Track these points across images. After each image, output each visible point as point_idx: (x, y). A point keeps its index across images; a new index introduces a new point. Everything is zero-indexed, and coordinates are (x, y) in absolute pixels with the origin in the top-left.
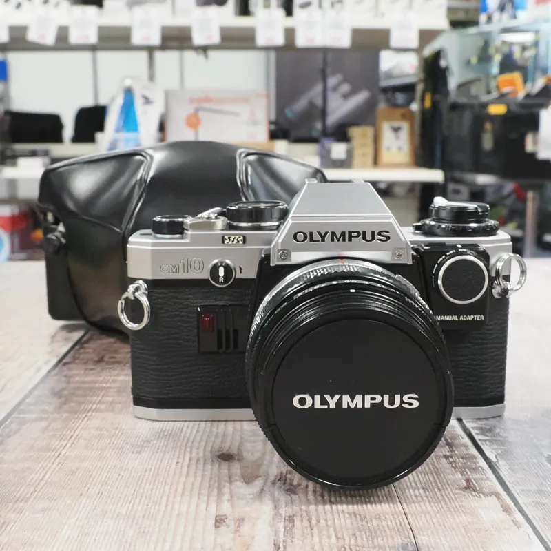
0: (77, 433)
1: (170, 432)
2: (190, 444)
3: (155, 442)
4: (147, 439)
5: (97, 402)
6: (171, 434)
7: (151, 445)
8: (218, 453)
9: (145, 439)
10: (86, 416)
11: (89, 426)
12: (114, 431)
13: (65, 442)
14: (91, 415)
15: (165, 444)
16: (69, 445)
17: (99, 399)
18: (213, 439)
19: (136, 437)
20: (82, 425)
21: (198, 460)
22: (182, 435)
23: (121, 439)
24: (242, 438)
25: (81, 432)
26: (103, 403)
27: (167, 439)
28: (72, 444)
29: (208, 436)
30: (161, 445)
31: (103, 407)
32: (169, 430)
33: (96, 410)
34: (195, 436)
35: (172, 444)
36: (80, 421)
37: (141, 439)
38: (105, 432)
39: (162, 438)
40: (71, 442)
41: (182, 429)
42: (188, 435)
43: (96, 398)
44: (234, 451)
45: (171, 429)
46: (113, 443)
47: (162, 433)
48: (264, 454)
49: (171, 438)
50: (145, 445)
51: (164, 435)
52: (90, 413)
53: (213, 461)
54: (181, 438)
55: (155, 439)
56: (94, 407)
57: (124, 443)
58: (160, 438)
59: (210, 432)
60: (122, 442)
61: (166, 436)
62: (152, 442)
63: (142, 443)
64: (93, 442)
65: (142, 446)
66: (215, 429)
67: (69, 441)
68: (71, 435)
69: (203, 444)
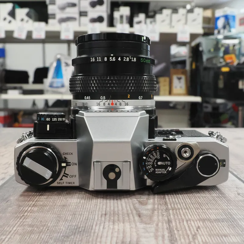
0: (15, 229)
1: (83, 229)
2: (99, 239)
3: (72, 237)
4: (67, 235)
5: (32, 205)
6: (84, 230)
7: (69, 239)
9: (64, 234)
10: (23, 216)
11: (25, 223)
12: (42, 228)
13: (4, 237)
14: (27, 215)
15: (80, 239)
16: (7, 239)
17: (34, 203)
18: (115, 234)
19: (59, 233)
20: (19, 223)
22: (93, 231)
23: (47, 234)
24: (138, 234)
25: (18, 228)
26: (36, 206)
27: (82, 235)
28: (10, 238)
29: (112, 233)
31: (36, 209)
32: (82, 227)
33: (32, 211)
34: (103, 232)
35: (86, 238)
36: (18, 220)
37: (62, 235)
38: (36, 229)
39: (78, 233)
40: (9, 237)
41: (92, 226)
42: (97, 231)
45: (84, 225)
46: (41, 238)
47: (78, 230)
49: (84, 233)
50: (65, 239)
51: (79, 231)
52: (26, 214)
54: (92, 234)
55: (72, 235)
56: (29, 209)
57: (49, 238)
58: (77, 234)
59: (113, 229)
60: (48, 236)
61: (81, 232)
62: (70, 237)
63: (63, 238)
64: (26, 237)
65: (63, 241)
66: (116, 227)
67: (7, 235)
68: (9, 231)
69: (109, 238)
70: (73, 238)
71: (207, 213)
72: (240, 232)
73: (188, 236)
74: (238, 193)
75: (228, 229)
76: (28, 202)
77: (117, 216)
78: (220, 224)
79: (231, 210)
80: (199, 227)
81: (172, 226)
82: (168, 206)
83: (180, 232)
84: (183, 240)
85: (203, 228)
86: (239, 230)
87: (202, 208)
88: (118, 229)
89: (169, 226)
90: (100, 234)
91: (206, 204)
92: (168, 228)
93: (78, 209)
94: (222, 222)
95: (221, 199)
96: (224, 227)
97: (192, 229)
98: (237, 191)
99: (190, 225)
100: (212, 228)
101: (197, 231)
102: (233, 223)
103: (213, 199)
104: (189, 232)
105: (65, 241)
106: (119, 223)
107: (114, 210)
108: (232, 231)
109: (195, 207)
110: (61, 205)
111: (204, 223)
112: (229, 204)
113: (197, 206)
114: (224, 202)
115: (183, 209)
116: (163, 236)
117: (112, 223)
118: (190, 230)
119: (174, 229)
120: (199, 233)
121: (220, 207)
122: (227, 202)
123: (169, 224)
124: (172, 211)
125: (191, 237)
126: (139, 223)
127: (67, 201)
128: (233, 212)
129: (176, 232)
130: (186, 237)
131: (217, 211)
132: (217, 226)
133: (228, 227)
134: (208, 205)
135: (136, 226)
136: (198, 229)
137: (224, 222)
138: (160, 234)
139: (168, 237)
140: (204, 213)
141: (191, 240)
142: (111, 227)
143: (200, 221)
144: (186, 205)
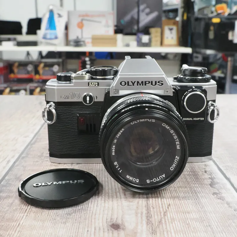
2: (93, 216)
3: (74, 214)
4: (69, 212)
7: (71, 217)
8: (110, 224)
13: (22, 215)
15: (80, 216)
16: (25, 217)
21: (100, 229)
22: (89, 209)
24: (123, 212)
27: (80, 212)
28: (27, 215)
29: (103, 211)
30: (78, 217)
34: (96, 210)
42: (92, 208)
44: (119, 222)
48: (137, 224)
49: (83, 211)
50: (68, 217)
53: (108, 230)
54: (88, 212)
57: (56, 216)
58: (77, 211)
59: (104, 207)
60: (55, 214)
61: (80, 210)
62: (72, 215)
63: (66, 215)
64: (38, 215)
65: (67, 218)
66: (107, 205)
67: (24, 214)
68: (26, 209)
69: (101, 216)
70: (74, 216)
71: (178, 191)
72: (200, 209)
73: (161, 213)
74: (205, 171)
75: (191, 206)
77: (107, 194)
78: (186, 202)
79: (197, 188)
80: (169, 205)
81: (149, 204)
83: (155, 209)
84: (156, 217)
85: (172, 205)
86: (199, 207)
87: (174, 186)
88: (108, 207)
89: (147, 204)
90: (94, 212)
92: (146, 206)
94: (188, 200)
95: (191, 177)
96: (188, 204)
97: (164, 207)
98: (204, 169)
99: (163, 203)
100: (179, 205)
101: (168, 208)
102: (196, 200)
103: (184, 177)
104: (161, 209)
105: (68, 218)
106: (109, 201)
108: (194, 208)
111: (174, 201)
112: (196, 182)
114: (192, 180)
116: (142, 213)
117: (104, 202)
118: (162, 207)
119: (151, 207)
120: (169, 210)
121: (188, 185)
122: (195, 180)
123: (147, 202)
125: (162, 214)
126: (124, 201)
128: (198, 190)
129: (151, 209)
130: (159, 213)
131: (185, 189)
132: (183, 204)
133: (192, 205)
134: (180, 183)
135: (122, 204)
136: (169, 207)
137: (189, 200)
138: (139, 211)
139: (146, 214)
140: (175, 191)
141: (162, 216)
142: (103, 205)
143: (171, 199)
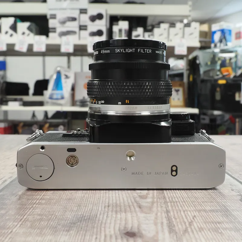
0: (25, 217)
1: (88, 217)
2: (103, 225)
3: (79, 223)
4: (73, 222)
5: (39, 199)
6: (89, 218)
7: (76, 225)
8: (125, 232)
9: (71, 222)
10: (32, 207)
11: (34, 213)
12: (50, 217)
13: (16, 224)
14: (35, 207)
15: (86, 225)
16: (19, 225)
17: (41, 197)
18: (118, 222)
19: (66, 220)
20: (28, 213)
21: (111, 236)
22: (97, 219)
23: (55, 222)
24: (139, 222)
25: (28, 217)
26: (44, 199)
27: (87, 222)
29: (115, 221)
30: (84, 225)
31: (43, 202)
32: (88, 216)
33: (39, 204)
34: (106, 220)
35: (91, 225)
36: (28, 210)
37: (69, 222)
38: (44, 217)
39: (84, 221)
40: (20, 223)
41: (97, 215)
42: (101, 219)
43: (39, 196)
44: (135, 230)
45: (89, 214)
46: (50, 224)
47: (83, 218)
48: (157, 233)
49: (90, 221)
50: (72, 225)
51: (84, 219)
52: (34, 206)
53: (122, 237)
54: (97, 222)
55: (78, 222)
56: (38, 201)
57: (58, 224)
58: (82, 221)
59: (116, 217)
60: (56, 223)
61: (86, 219)
62: (77, 224)
63: (70, 224)
64: (36, 223)
65: (70, 226)
66: (119, 216)
67: (19, 222)
68: (21, 219)
69: (112, 225)
70: (80, 225)
71: (203, 205)
72: (233, 220)
73: (185, 223)
74: (232, 189)
75: (222, 217)
76: (36, 196)
77: (119, 207)
78: (215, 214)
79: (225, 203)
80: (195, 216)
81: (170, 215)
82: (166, 199)
83: (178, 220)
84: (180, 226)
85: (198, 216)
86: (231, 218)
87: (198, 201)
88: (121, 218)
89: (167, 215)
90: (104, 221)
91: (202, 198)
92: (167, 217)
93: (82, 202)
94: (217, 212)
95: (216, 194)
96: (218, 216)
97: (188, 218)
98: (231, 188)
99: (187, 215)
100: (207, 216)
101: (193, 219)
102: (226, 213)
103: (208, 194)
104: (185, 220)
105: (72, 227)
106: (121, 213)
107: (116, 202)
108: (225, 219)
109: (192, 200)
110: (67, 198)
111: (200, 213)
112: (223, 198)
113: (193, 200)
114: (218, 196)
115: (180, 202)
116: (162, 223)
117: (115, 213)
119: (172, 218)
120: (195, 220)
121: (214, 200)
122: (221, 197)
123: (167, 214)
124: (170, 203)
125: (187, 224)
126: (139, 213)
127: (72, 195)
128: (227, 204)
129: (173, 220)
130: (183, 224)
131: (212, 204)
132: (211, 215)
133: (222, 216)
134: (204, 198)
135: (137, 215)
136: (194, 218)
137: (218, 212)
138: (159, 221)
139: (167, 224)
140: (200, 205)
141: (188, 226)
142: (114, 216)
143: (196, 212)
144: (183, 199)
